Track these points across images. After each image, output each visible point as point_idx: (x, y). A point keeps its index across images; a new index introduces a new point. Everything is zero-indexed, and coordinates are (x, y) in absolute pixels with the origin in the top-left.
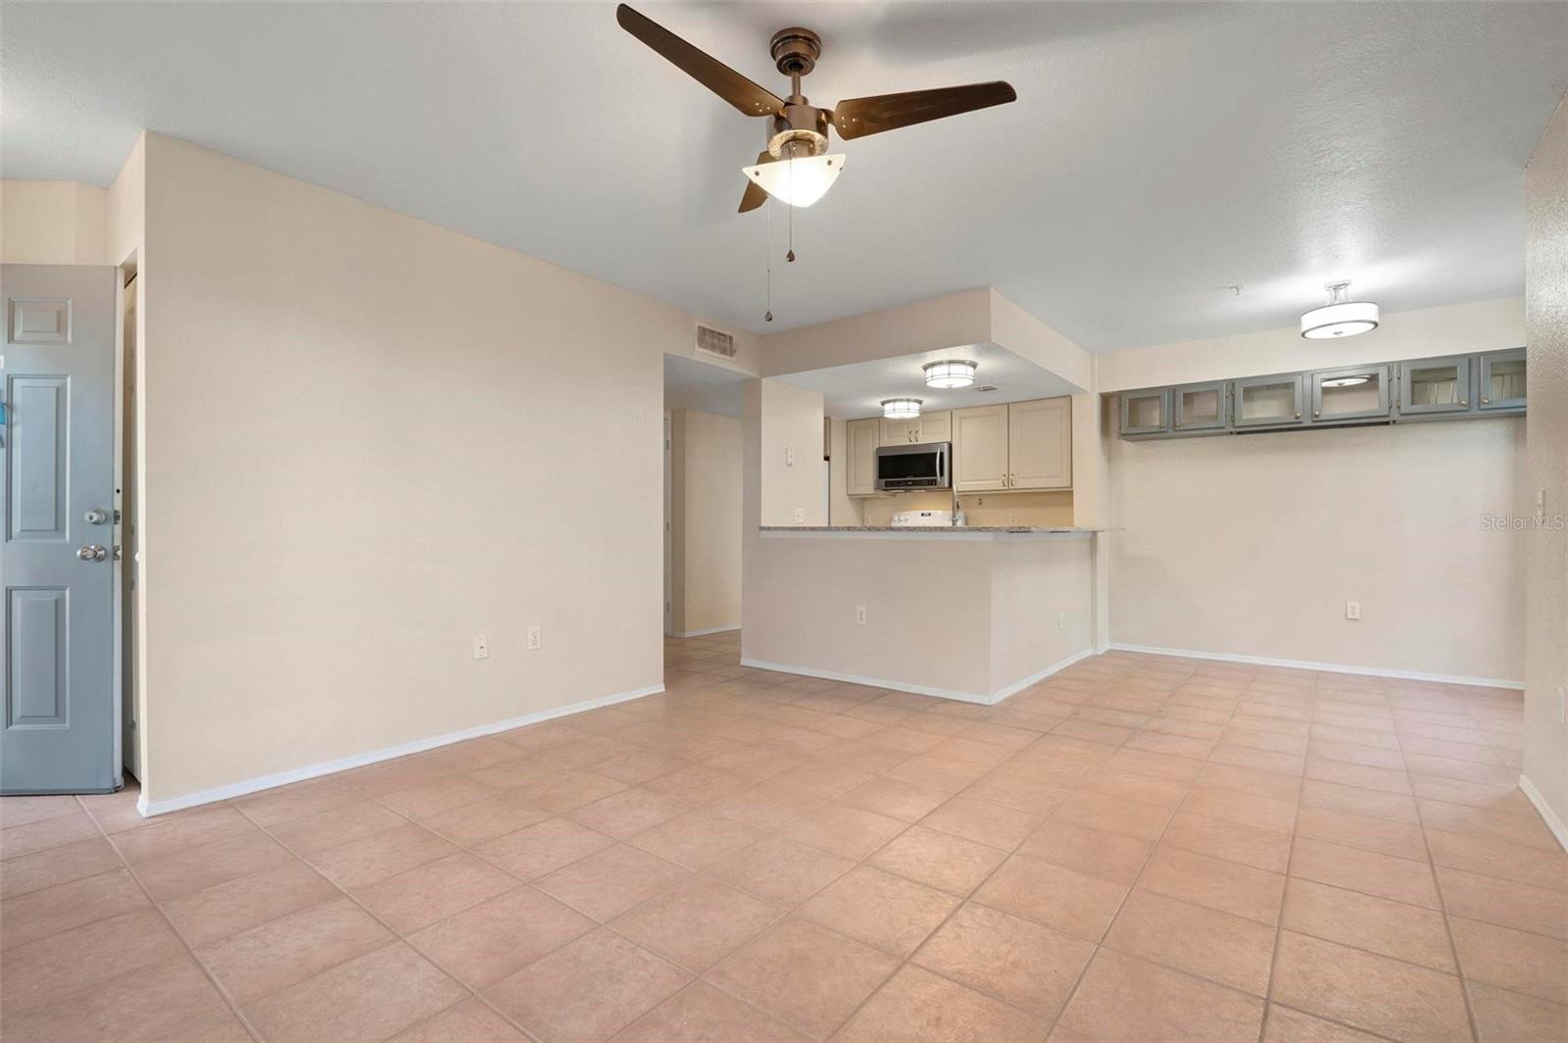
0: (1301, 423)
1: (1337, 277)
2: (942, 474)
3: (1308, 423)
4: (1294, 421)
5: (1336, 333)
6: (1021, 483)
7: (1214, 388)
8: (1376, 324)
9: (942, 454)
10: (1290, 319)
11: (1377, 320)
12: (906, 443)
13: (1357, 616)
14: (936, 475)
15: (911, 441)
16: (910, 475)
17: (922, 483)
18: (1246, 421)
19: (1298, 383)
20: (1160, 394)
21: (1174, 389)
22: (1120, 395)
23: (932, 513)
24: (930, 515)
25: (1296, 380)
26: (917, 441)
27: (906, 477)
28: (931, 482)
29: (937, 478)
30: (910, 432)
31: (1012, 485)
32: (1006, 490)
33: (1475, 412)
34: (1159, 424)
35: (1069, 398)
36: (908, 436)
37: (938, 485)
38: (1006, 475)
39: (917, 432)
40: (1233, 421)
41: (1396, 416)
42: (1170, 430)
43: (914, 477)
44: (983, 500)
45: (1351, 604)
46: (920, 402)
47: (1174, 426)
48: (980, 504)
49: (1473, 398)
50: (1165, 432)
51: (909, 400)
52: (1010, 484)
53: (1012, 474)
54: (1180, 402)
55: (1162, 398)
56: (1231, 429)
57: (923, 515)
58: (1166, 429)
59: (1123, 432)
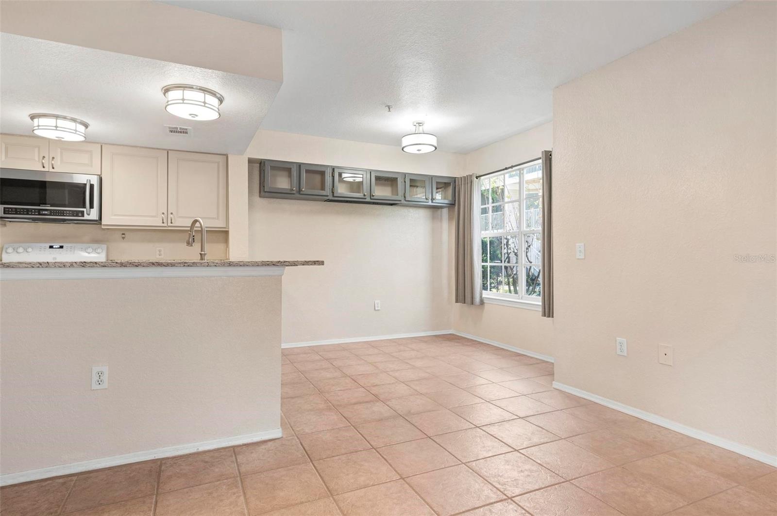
0: (365, 199)
1: (419, 117)
2: (92, 206)
3: (368, 200)
4: (363, 197)
5: (418, 150)
7: (322, 169)
8: (436, 148)
9: (92, 186)
10: (397, 136)
12: (39, 168)
13: (379, 309)
14: (84, 207)
15: (44, 167)
16: (46, 204)
17: (62, 213)
18: (340, 194)
19: (365, 176)
20: (292, 167)
21: (300, 165)
22: (264, 162)
23: (65, 245)
24: (61, 247)
25: (364, 173)
26: (53, 168)
27: (39, 206)
28: (77, 214)
29: (84, 210)
30: (44, 157)
31: (171, 223)
32: (165, 227)
33: (430, 203)
34: (290, 188)
35: (225, 157)
36: (41, 161)
37: (86, 217)
38: (166, 213)
39: (53, 158)
40: (333, 193)
41: (403, 202)
42: (296, 194)
43: (51, 206)
44: (127, 234)
45: (376, 302)
46: (86, 126)
47: (300, 191)
48: (123, 238)
49: (430, 198)
50: (294, 194)
51: (74, 120)
52: (169, 221)
53: (172, 213)
54: (304, 175)
55: (293, 169)
56: (331, 198)
57: (51, 247)
58: (295, 192)
59: (265, 190)
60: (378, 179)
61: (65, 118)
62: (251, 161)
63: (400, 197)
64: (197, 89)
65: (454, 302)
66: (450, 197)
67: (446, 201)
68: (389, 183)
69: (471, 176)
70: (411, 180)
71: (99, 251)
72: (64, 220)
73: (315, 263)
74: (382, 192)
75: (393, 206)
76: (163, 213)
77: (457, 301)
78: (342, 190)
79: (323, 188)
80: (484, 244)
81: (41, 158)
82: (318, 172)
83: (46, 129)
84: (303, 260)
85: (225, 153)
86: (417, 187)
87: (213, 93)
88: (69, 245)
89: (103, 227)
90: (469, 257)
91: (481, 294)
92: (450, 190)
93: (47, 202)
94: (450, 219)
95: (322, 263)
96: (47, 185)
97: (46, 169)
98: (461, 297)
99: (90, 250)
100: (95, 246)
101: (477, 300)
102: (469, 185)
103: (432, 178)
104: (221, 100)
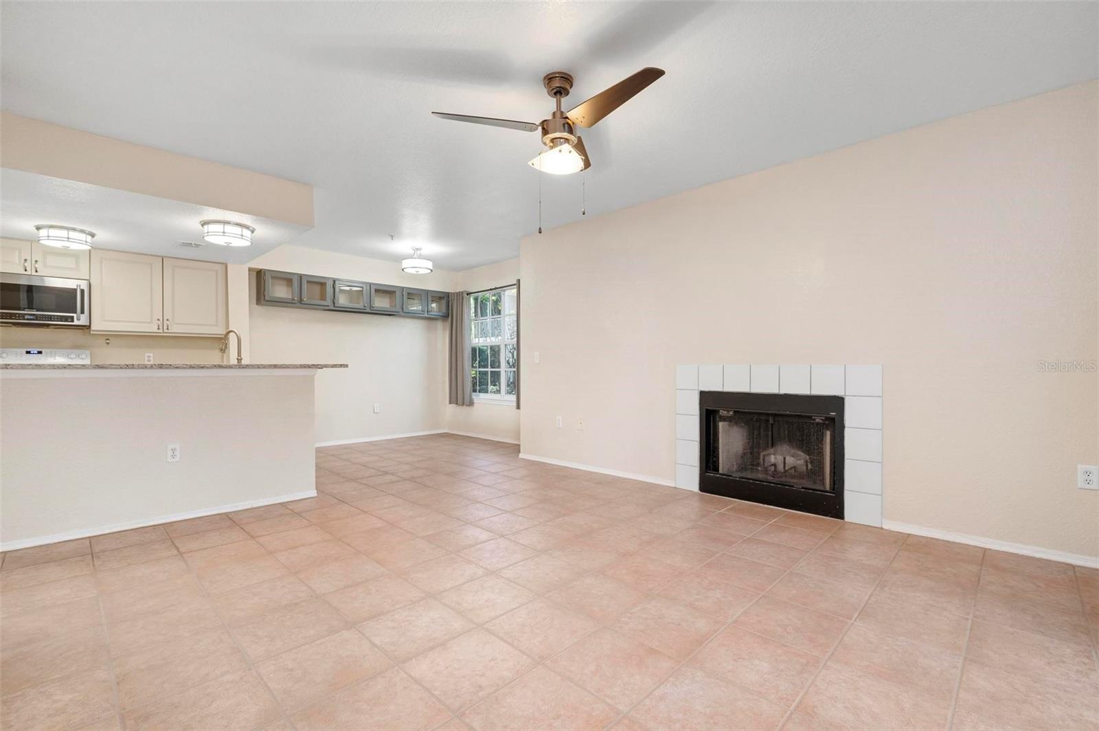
0: (366, 309)
1: (417, 244)
2: (82, 312)
3: (368, 310)
4: (363, 308)
5: (416, 272)
6: (176, 329)
8: (432, 271)
9: (82, 291)
10: (398, 259)
11: (431, 268)
13: (378, 411)
14: (74, 312)
15: (26, 270)
16: (33, 309)
17: (50, 318)
18: (341, 304)
19: (365, 288)
20: (292, 277)
21: (301, 277)
22: (265, 272)
23: (43, 351)
24: (40, 352)
25: (364, 286)
26: (36, 271)
27: (24, 310)
28: (66, 318)
29: (75, 315)
30: (26, 260)
31: (168, 329)
32: (161, 333)
33: (426, 315)
34: (291, 297)
35: (224, 266)
36: (22, 264)
37: (76, 322)
38: (161, 319)
39: (36, 261)
40: (334, 303)
41: (401, 313)
42: (298, 303)
43: (37, 311)
44: (112, 341)
45: (375, 405)
46: (93, 235)
47: (301, 301)
48: (108, 343)
49: (426, 309)
50: (295, 303)
51: (82, 231)
52: (165, 328)
53: (168, 320)
54: (305, 286)
55: (294, 280)
56: (332, 308)
57: (28, 352)
58: (296, 302)
59: (266, 299)
60: (377, 291)
61: (74, 229)
62: (250, 270)
63: (398, 309)
64: (234, 224)
65: (448, 402)
66: (444, 310)
67: (441, 314)
68: (388, 295)
69: (462, 292)
70: (408, 294)
71: (83, 356)
72: (48, 325)
73: (341, 366)
74: (381, 303)
75: (392, 317)
76: (158, 320)
77: (450, 403)
78: (342, 301)
79: (323, 297)
80: (474, 350)
81: (23, 261)
82: (320, 284)
83: (54, 239)
84: (332, 363)
85: (224, 262)
86: (414, 299)
87: (247, 227)
88: (49, 351)
89: (92, 332)
90: (461, 363)
91: (471, 396)
92: (444, 302)
93: (35, 306)
94: (444, 329)
95: (346, 366)
96: (34, 289)
97: (28, 272)
98: (453, 400)
99: (73, 356)
100: (78, 351)
101: (467, 400)
102: (461, 301)
103: (427, 292)
104: (253, 232)
